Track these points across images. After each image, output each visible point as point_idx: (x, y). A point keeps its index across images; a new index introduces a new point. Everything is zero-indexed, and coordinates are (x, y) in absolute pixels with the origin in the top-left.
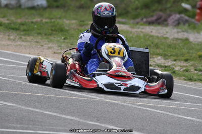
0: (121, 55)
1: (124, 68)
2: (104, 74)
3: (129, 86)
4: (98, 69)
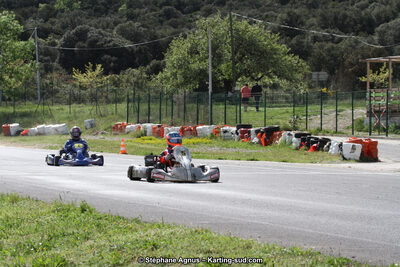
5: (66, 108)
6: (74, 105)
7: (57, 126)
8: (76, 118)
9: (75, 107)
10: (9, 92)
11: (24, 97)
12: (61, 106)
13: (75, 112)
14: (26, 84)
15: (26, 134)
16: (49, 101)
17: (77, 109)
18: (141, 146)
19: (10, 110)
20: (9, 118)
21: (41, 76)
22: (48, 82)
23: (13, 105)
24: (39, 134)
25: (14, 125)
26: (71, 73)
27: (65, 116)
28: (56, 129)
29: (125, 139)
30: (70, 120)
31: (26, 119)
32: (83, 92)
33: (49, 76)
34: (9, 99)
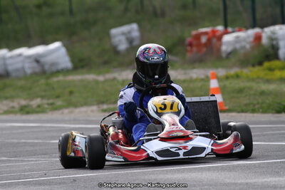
0: (175, 109)
1: (180, 126)
2: (154, 139)
3: (189, 148)
4: (146, 134)
18: (264, 87)
28: (37, 60)
29: (221, 72)
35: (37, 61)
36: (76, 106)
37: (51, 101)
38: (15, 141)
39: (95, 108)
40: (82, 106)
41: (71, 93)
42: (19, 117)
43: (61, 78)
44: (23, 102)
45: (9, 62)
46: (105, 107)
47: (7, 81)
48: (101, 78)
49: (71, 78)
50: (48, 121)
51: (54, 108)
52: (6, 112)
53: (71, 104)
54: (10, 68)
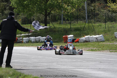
5: (103, 25)
6: (108, 23)
7: (97, 36)
8: (109, 31)
9: (109, 24)
10: (67, 15)
11: (77, 18)
12: (100, 24)
13: (109, 28)
14: (79, 10)
15: (78, 42)
16: (93, 20)
17: (110, 25)
19: (68, 26)
20: (67, 32)
21: (88, 4)
22: (93, 8)
23: (70, 23)
24: (86, 41)
25: (70, 36)
26: (107, 3)
27: (102, 30)
30: (105, 32)
31: (78, 32)
32: (114, 14)
33: (93, 5)
34: (68, 20)
35: (97, 39)
36: (104, 50)
37: (98, 48)
38: (88, 58)
39: (108, 51)
40: (106, 50)
41: (103, 47)
42: (90, 52)
43: (102, 43)
44: (92, 48)
45: (90, 38)
46: (111, 51)
47: (89, 43)
48: (111, 44)
49: (104, 43)
50: (97, 53)
51: (99, 50)
52: (87, 50)
53: (103, 50)
54: (90, 40)
